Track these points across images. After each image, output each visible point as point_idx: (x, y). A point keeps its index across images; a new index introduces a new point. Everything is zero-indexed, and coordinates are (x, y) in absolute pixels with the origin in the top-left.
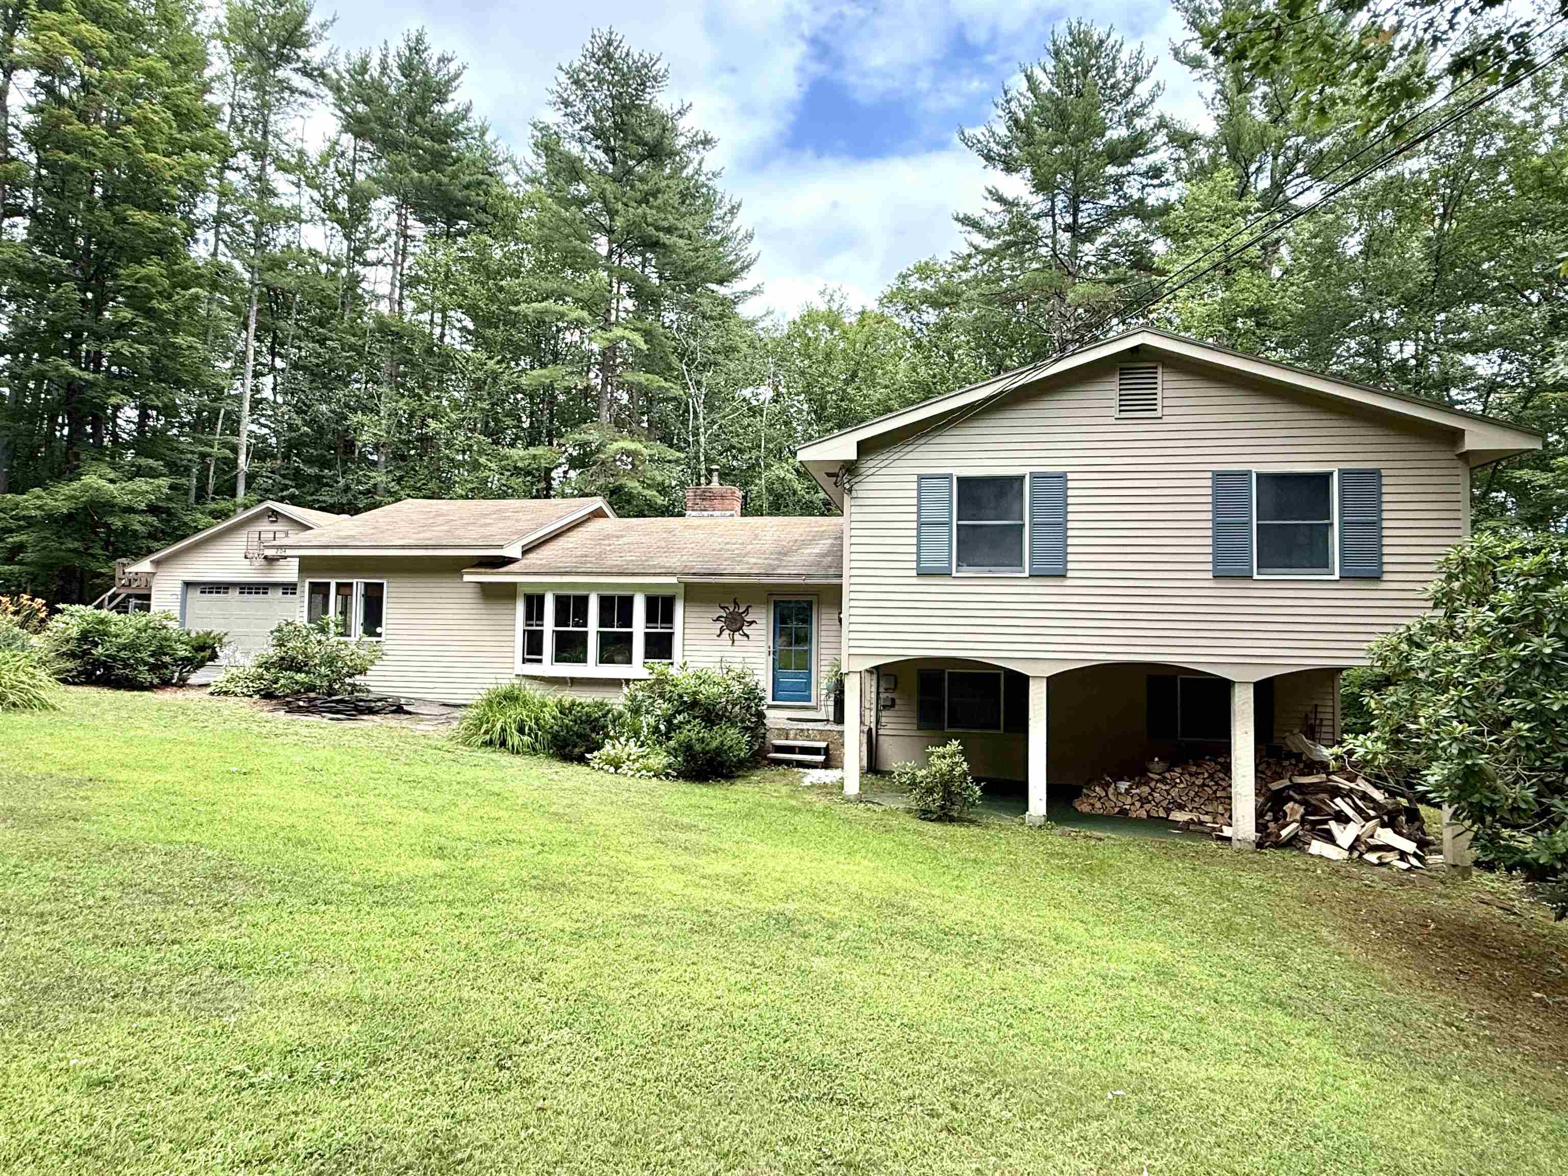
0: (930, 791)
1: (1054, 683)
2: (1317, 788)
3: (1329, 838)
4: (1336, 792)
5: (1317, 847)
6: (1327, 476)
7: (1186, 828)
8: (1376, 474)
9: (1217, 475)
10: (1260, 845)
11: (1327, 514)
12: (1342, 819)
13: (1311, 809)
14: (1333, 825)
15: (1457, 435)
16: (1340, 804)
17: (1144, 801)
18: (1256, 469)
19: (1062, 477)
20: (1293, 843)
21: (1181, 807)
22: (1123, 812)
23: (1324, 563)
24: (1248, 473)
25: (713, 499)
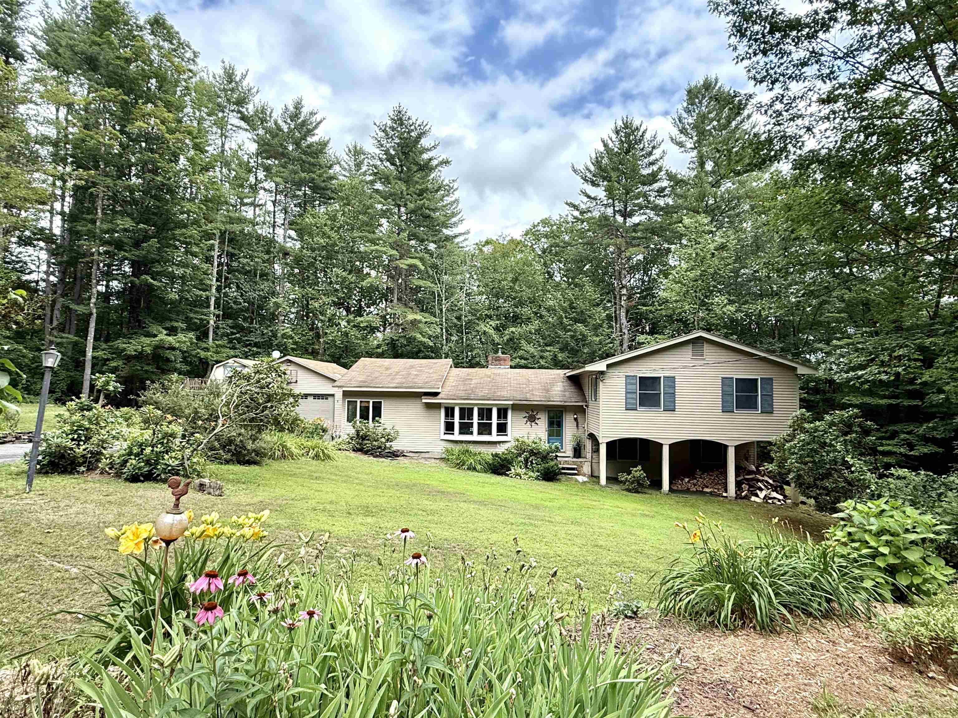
0: (632, 483)
1: (671, 446)
2: (752, 479)
3: (757, 496)
4: (758, 481)
5: (753, 498)
6: (757, 379)
7: (711, 493)
8: (771, 379)
9: (723, 378)
10: (736, 498)
11: (757, 392)
12: (761, 489)
13: (750, 486)
14: (758, 492)
15: (795, 369)
16: (760, 484)
17: (695, 485)
18: (735, 377)
19: (674, 378)
20: (747, 498)
21: (707, 487)
22: (688, 489)
23: (756, 408)
24: (732, 378)
25: (499, 360)
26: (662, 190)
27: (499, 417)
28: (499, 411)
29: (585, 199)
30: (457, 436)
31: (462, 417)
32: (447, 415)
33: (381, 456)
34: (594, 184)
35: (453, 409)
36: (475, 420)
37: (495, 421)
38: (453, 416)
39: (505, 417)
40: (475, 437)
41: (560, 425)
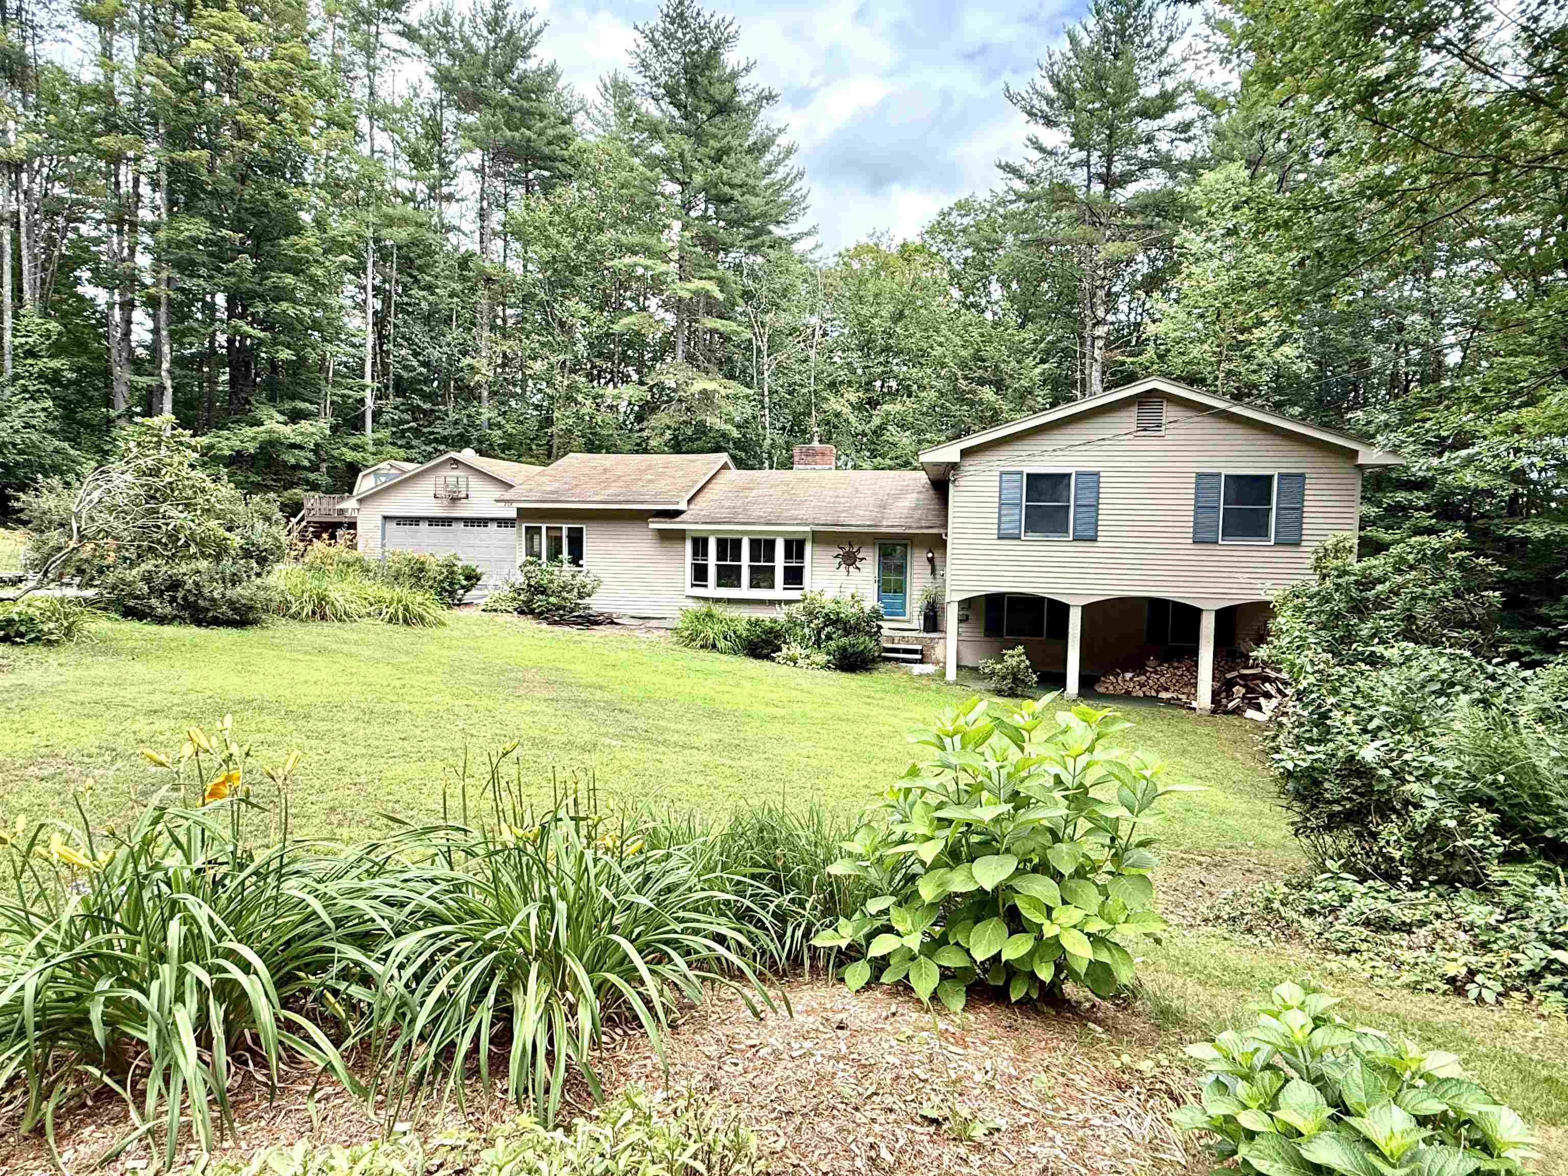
0: (1004, 678)
1: (1086, 609)
2: (1255, 677)
3: (1259, 708)
4: (1267, 679)
5: (1250, 713)
6: (1270, 477)
7: (1168, 702)
8: (1302, 476)
9: (1199, 475)
10: (1214, 712)
11: (1269, 502)
12: (1268, 696)
13: (1249, 690)
14: (1262, 700)
15: (1355, 453)
16: (1268, 686)
17: (1142, 685)
18: (1224, 472)
19: (1097, 474)
20: (1237, 711)
21: (1167, 690)
22: (1128, 693)
23: (1265, 534)
24: (1219, 475)
25: (814, 455)
26: (1185, 127)
27: (788, 555)
28: (788, 544)
29: (1035, 155)
30: (712, 590)
31: (721, 556)
32: (695, 553)
33: (562, 622)
34: (1050, 123)
35: (705, 541)
36: (745, 561)
37: (780, 562)
38: (705, 554)
39: (800, 556)
40: (745, 591)
41: (901, 569)
